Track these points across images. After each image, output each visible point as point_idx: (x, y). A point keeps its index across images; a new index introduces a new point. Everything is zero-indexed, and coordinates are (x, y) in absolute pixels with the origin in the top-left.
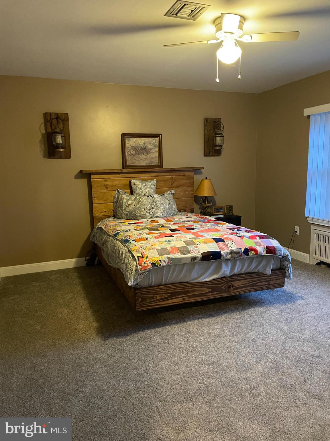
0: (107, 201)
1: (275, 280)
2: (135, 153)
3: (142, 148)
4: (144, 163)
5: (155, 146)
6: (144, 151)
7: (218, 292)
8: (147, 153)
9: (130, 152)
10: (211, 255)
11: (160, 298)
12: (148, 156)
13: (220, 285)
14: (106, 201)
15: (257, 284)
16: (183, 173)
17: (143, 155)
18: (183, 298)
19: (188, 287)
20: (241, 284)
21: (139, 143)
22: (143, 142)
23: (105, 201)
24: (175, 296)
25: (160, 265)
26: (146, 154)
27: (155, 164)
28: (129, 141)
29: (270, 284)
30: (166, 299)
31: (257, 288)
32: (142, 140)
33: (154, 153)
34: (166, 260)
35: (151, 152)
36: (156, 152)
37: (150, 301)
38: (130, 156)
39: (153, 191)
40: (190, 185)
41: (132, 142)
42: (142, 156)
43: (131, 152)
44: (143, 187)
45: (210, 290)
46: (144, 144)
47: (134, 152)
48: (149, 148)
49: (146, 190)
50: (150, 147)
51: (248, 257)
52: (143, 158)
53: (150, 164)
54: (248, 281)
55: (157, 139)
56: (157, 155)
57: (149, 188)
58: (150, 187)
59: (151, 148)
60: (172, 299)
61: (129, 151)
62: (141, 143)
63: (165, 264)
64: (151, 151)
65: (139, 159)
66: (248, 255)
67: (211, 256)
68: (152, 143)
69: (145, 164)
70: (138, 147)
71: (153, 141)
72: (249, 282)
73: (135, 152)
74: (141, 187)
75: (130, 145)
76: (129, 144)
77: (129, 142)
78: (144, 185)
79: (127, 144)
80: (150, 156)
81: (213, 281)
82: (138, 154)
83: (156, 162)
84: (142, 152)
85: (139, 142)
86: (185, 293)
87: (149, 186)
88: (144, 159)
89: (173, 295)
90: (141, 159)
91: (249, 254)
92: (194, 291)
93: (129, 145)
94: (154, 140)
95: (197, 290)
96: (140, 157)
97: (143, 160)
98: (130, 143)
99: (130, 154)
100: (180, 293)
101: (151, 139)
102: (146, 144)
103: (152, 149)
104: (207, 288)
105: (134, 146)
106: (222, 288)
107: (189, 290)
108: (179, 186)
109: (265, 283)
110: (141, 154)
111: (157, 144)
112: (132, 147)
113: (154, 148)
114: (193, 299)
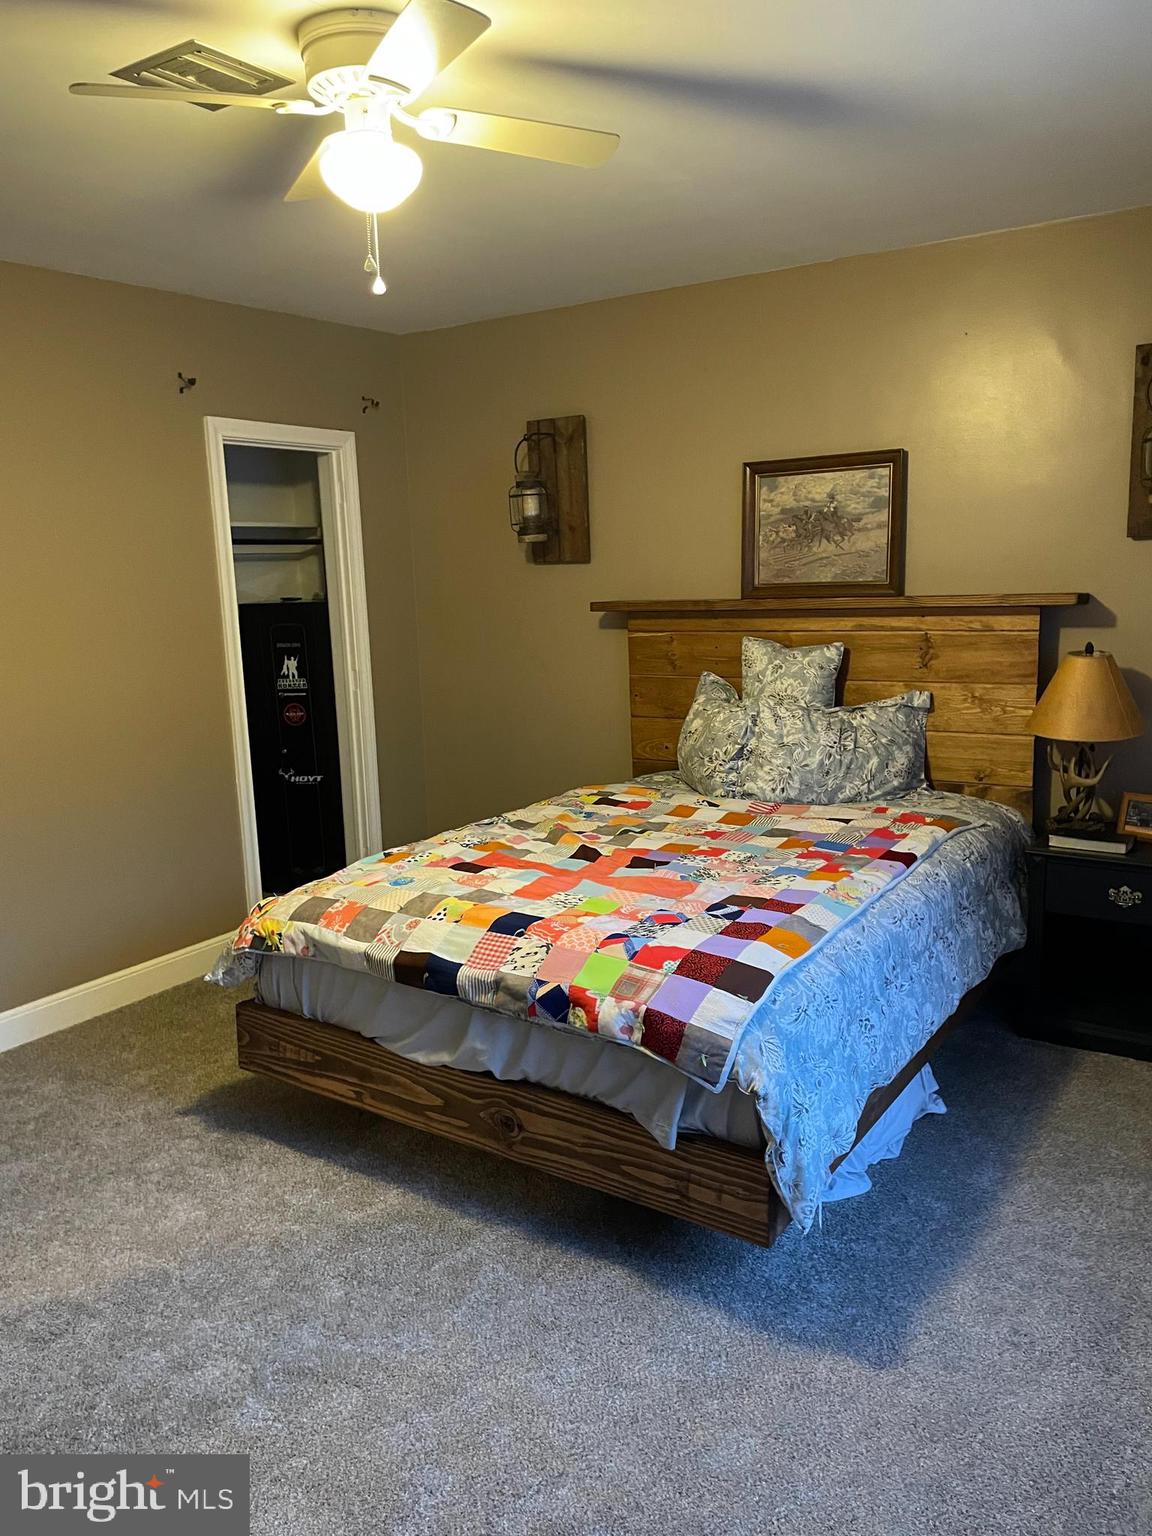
0: (672, 710)
1: (715, 1190)
2: (794, 535)
3: (821, 512)
4: (826, 576)
5: (876, 504)
6: (829, 527)
7: (466, 1125)
8: (842, 535)
9: (777, 533)
10: (427, 969)
11: (294, 1057)
12: (845, 545)
13: (473, 1101)
14: (671, 712)
15: (624, 1168)
16: (981, 622)
17: (824, 541)
18: (357, 1089)
19: (369, 1057)
20: (553, 1134)
21: (810, 496)
22: (828, 490)
23: (666, 709)
24: (334, 1071)
25: (279, 950)
26: (838, 538)
27: (871, 579)
28: (773, 488)
29: (689, 1199)
30: (308, 1068)
31: (625, 1184)
32: (823, 481)
33: (873, 534)
34: (299, 939)
35: (859, 530)
36: (879, 526)
37: (269, 1053)
38: (775, 547)
39: (807, 689)
40: (1019, 676)
41: (782, 493)
42: (823, 548)
43: (781, 534)
44: (769, 672)
45: (439, 1102)
46: (832, 497)
47: (790, 532)
48: (849, 513)
49: (778, 682)
50: (854, 506)
51: (565, 1030)
52: (824, 555)
53: (848, 579)
54: (584, 1137)
55: (885, 472)
56: (882, 538)
57: (794, 676)
58: (800, 676)
59: (858, 511)
60: (328, 1077)
61: (771, 531)
62: (820, 493)
63: (293, 951)
64: (861, 523)
65: (811, 558)
66: (564, 1020)
67: (427, 975)
68: (863, 490)
69: (829, 580)
70: (806, 512)
71: (873, 482)
72: (586, 1141)
73: (796, 531)
74: (763, 673)
75: (778, 506)
76: (771, 501)
77: (772, 496)
78: (777, 662)
79: (765, 501)
80: (854, 543)
81: (441, 1071)
82: (806, 537)
83: (876, 569)
84: (822, 530)
85: (809, 492)
86: (363, 1075)
87: (795, 669)
88: (827, 558)
89: (326, 1065)
90: (816, 557)
91: (571, 1018)
92: (387, 1081)
93: (772, 506)
94: (872, 477)
95: (398, 1084)
96: (815, 549)
97: (825, 562)
98: (781, 496)
99: (776, 539)
100: (348, 1068)
101: (858, 475)
102: (838, 497)
103: (863, 514)
104: (428, 1088)
105: (791, 510)
106: (482, 1114)
107: (373, 1069)
108: (961, 677)
109: (660, 1180)
110: (816, 539)
111: (885, 492)
112: (783, 511)
113: (873, 513)
114: (387, 1107)
